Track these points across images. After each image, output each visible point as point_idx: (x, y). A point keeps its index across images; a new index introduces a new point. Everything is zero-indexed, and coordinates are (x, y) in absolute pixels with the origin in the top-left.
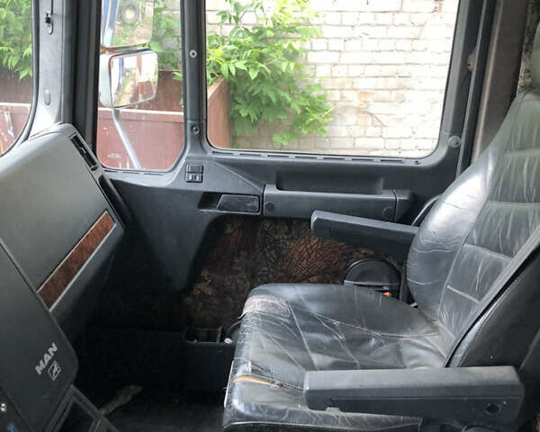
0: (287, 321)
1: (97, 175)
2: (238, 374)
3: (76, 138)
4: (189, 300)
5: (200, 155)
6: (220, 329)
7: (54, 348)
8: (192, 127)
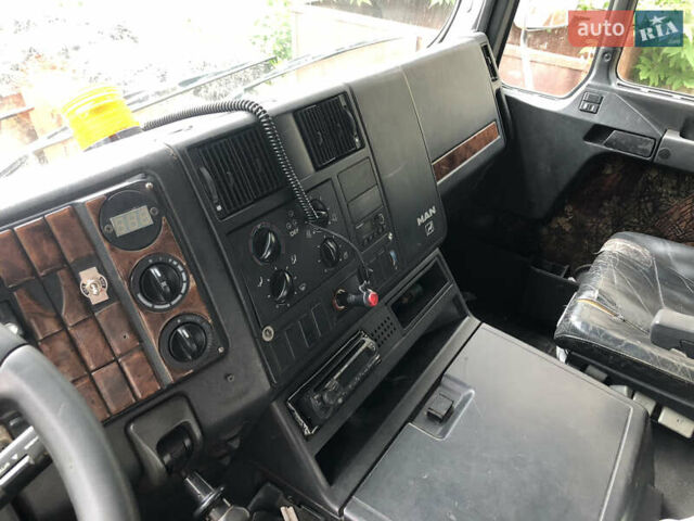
0: (647, 270)
1: (495, 88)
2: (583, 297)
3: (486, 47)
4: (545, 231)
5: (605, 85)
6: (566, 267)
7: (433, 211)
8: (604, 54)
